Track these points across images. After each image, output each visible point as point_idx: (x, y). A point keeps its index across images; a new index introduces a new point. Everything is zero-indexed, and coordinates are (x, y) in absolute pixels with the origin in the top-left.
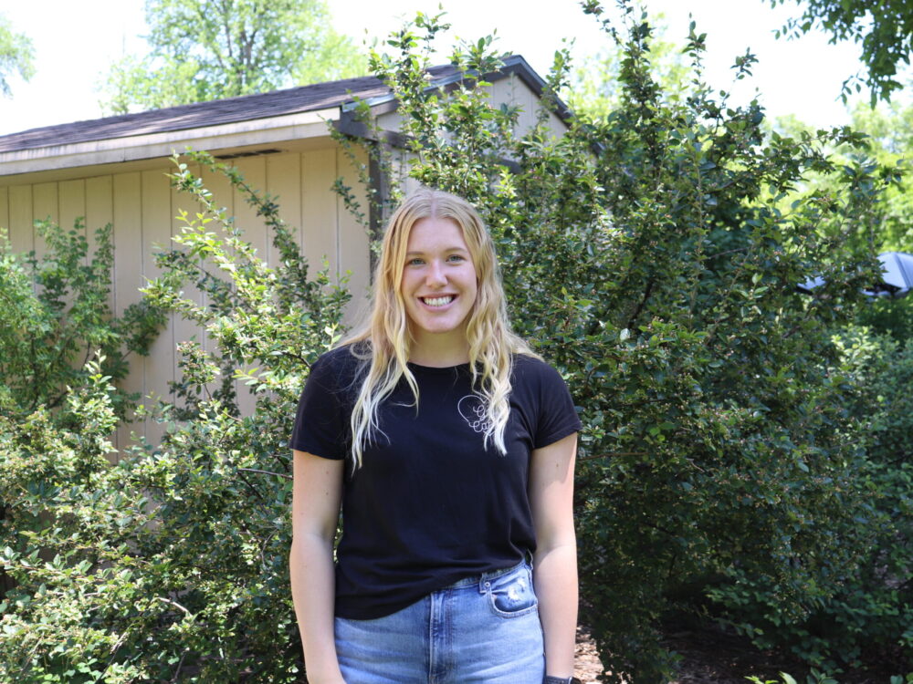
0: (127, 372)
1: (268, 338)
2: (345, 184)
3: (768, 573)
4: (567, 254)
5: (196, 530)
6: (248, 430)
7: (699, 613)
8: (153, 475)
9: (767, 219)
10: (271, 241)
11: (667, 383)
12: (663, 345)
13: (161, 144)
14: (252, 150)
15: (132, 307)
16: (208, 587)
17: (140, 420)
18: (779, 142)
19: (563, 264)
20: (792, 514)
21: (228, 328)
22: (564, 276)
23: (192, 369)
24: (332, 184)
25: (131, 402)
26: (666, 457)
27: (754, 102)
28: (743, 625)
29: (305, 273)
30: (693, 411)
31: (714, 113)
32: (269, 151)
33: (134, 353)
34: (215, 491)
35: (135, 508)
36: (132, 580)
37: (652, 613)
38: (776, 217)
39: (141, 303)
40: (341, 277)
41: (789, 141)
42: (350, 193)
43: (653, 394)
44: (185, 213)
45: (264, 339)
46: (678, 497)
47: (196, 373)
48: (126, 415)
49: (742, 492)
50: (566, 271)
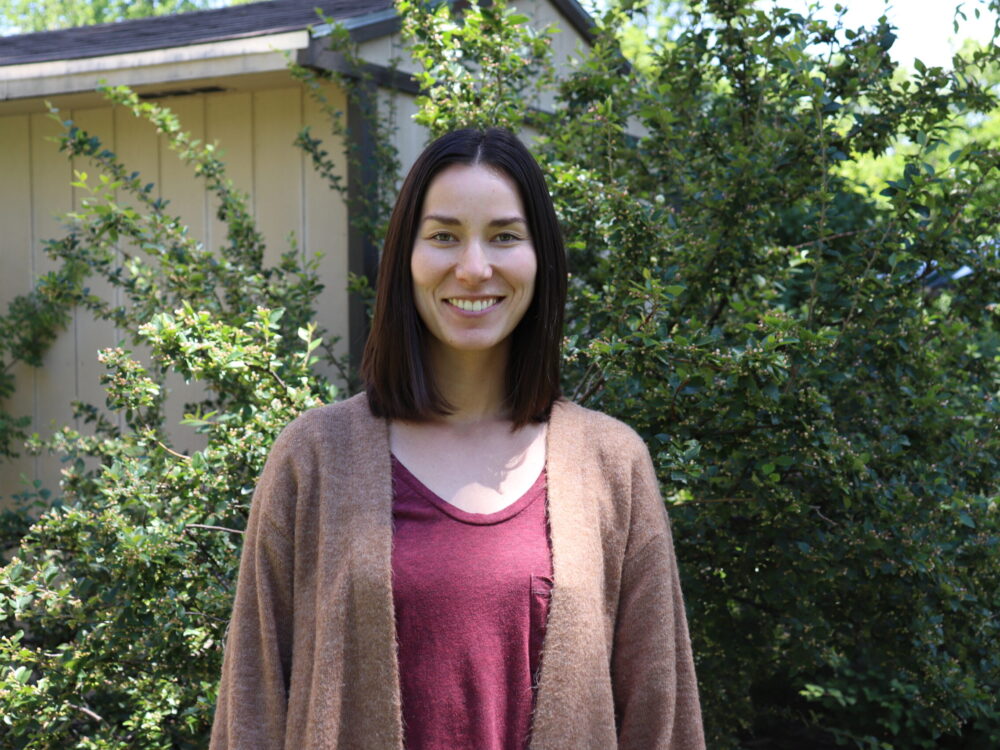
0: (12, 388)
1: (224, 344)
2: (313, 136)
3: (908, 667)
4: (642, 225)
5: (128, 612)
6: (199, 471)
7: (805, 721)
8: (60, 533)
9: (914, 177)
10: (214, 211)
11: (784, 402)
12: (781, 348)
13: (59, 77)
14: (187, 87)
15: (19, 301)
16: (134, 686)
17: (33, 454)
18: (923, 72)
19: (637, 239)
20: (948, 586)
21: (169, 330)
22: (637, 256)
23: (120, 387)
24: (295, 136)
25: (17, 429)
26: (782, 504)
27: (883, 19)
28: (867, 739)
29: (261, 256)
30: (821, 441)
31: (828, 36)
32: (209, 89)
33: (21, 363)
34: (155, 557)
35: (40, 581)
36: (31, 682)
37: (742, 721)
38: (927, 175)
39: (31, 295)
40: (307, 261)
41: (936, 71)
42: (320, 148)
43: (766, 418)
44: (84, 176)
45: (219, 346)
46: (790, 563)
47: (125, 391)
48: (10, 447)
49: (879, 555)
50: (640, 248)
